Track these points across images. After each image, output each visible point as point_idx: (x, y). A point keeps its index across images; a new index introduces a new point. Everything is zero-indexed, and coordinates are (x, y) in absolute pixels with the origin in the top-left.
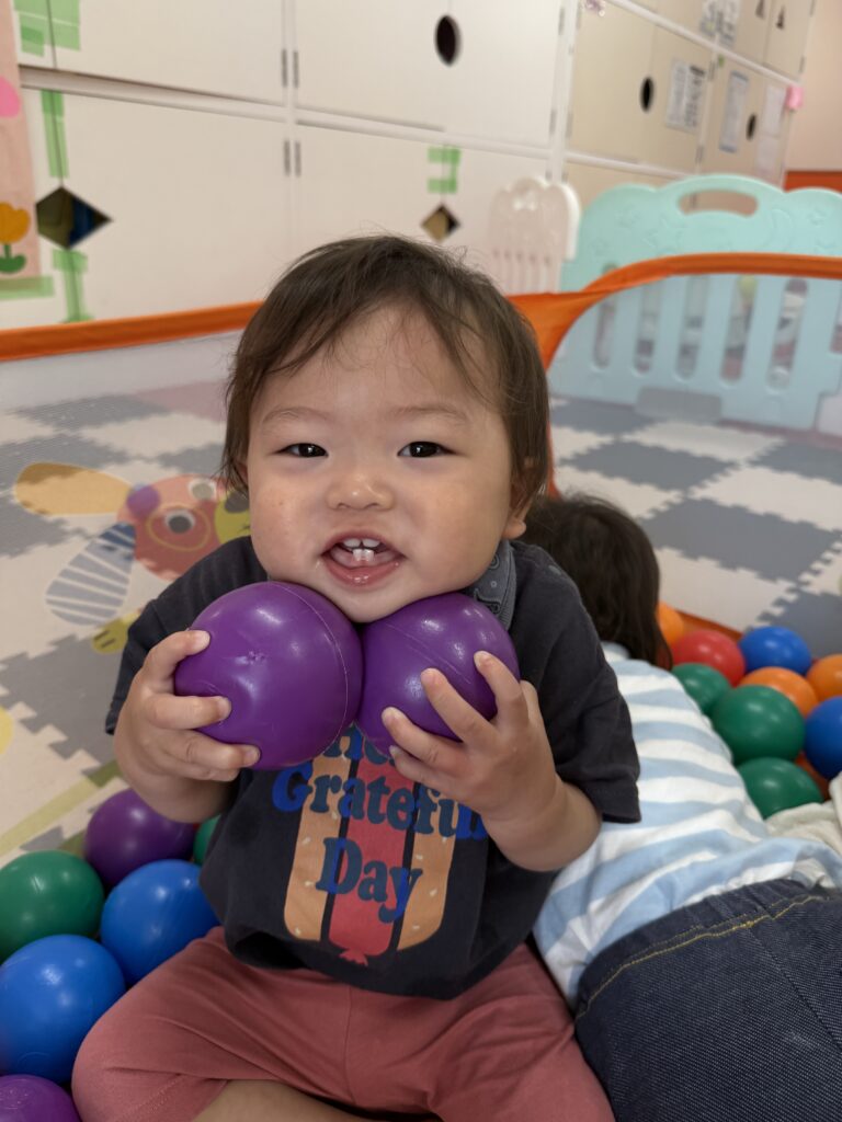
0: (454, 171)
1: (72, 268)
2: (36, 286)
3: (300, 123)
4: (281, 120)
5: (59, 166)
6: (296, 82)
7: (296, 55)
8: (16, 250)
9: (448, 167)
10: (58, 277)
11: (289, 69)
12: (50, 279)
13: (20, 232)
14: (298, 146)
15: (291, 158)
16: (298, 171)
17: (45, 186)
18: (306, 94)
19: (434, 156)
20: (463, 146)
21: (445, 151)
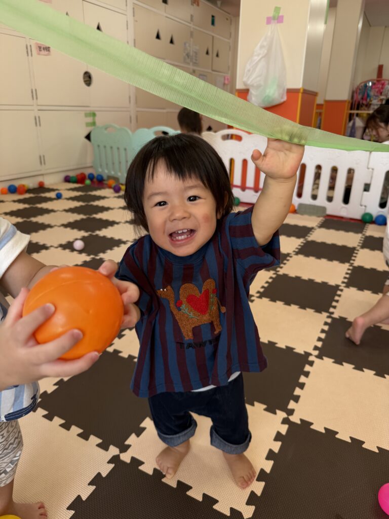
0: (94, 119)
3: (39, 110)
4: (33, 110)
6: (37, 98)
7: (36, 90)
9: (92, 118)
11: (34, 94)
14: (39, 117)
15: (37, 121)
16: (40, 125)
18: (40, 102)
19: (87, 115)
20: (97, 111)
21: (90, 113)
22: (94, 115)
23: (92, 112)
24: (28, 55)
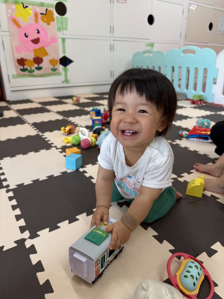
1: (66, 71)
2: (59, 74)
3: (114, 40)
4: (110, 40)
5: (64, 52)
6: (113, 32)
7: (113, 27)
8: (56, 67)
9: (151, 47)
10: (63, 72)
11: (112, 30)
12: (61, 73)
13: (56, 64)
14: (113, 45)
15: (112, 48)
16: (113, 50)
17: (61, 56)
18: (115, 35)
19: (147, 45)
20: (155, 43)
21: (150, 44)
22: (152, 45)
23: (151, 43)
24: (111, 3)
